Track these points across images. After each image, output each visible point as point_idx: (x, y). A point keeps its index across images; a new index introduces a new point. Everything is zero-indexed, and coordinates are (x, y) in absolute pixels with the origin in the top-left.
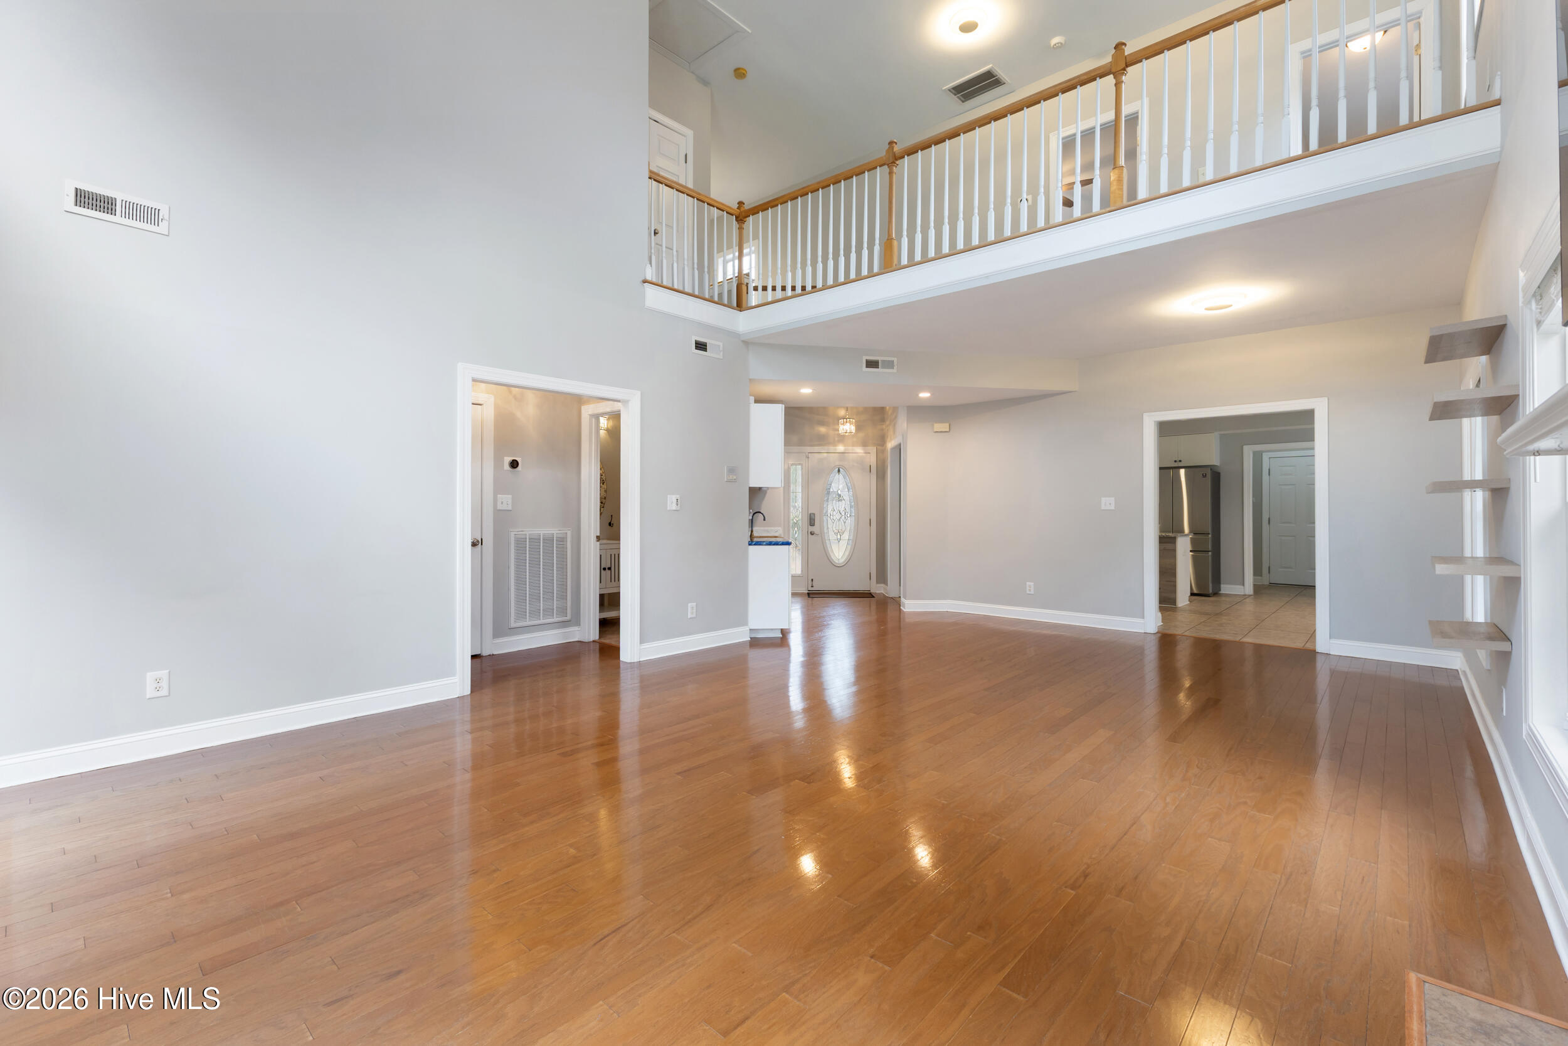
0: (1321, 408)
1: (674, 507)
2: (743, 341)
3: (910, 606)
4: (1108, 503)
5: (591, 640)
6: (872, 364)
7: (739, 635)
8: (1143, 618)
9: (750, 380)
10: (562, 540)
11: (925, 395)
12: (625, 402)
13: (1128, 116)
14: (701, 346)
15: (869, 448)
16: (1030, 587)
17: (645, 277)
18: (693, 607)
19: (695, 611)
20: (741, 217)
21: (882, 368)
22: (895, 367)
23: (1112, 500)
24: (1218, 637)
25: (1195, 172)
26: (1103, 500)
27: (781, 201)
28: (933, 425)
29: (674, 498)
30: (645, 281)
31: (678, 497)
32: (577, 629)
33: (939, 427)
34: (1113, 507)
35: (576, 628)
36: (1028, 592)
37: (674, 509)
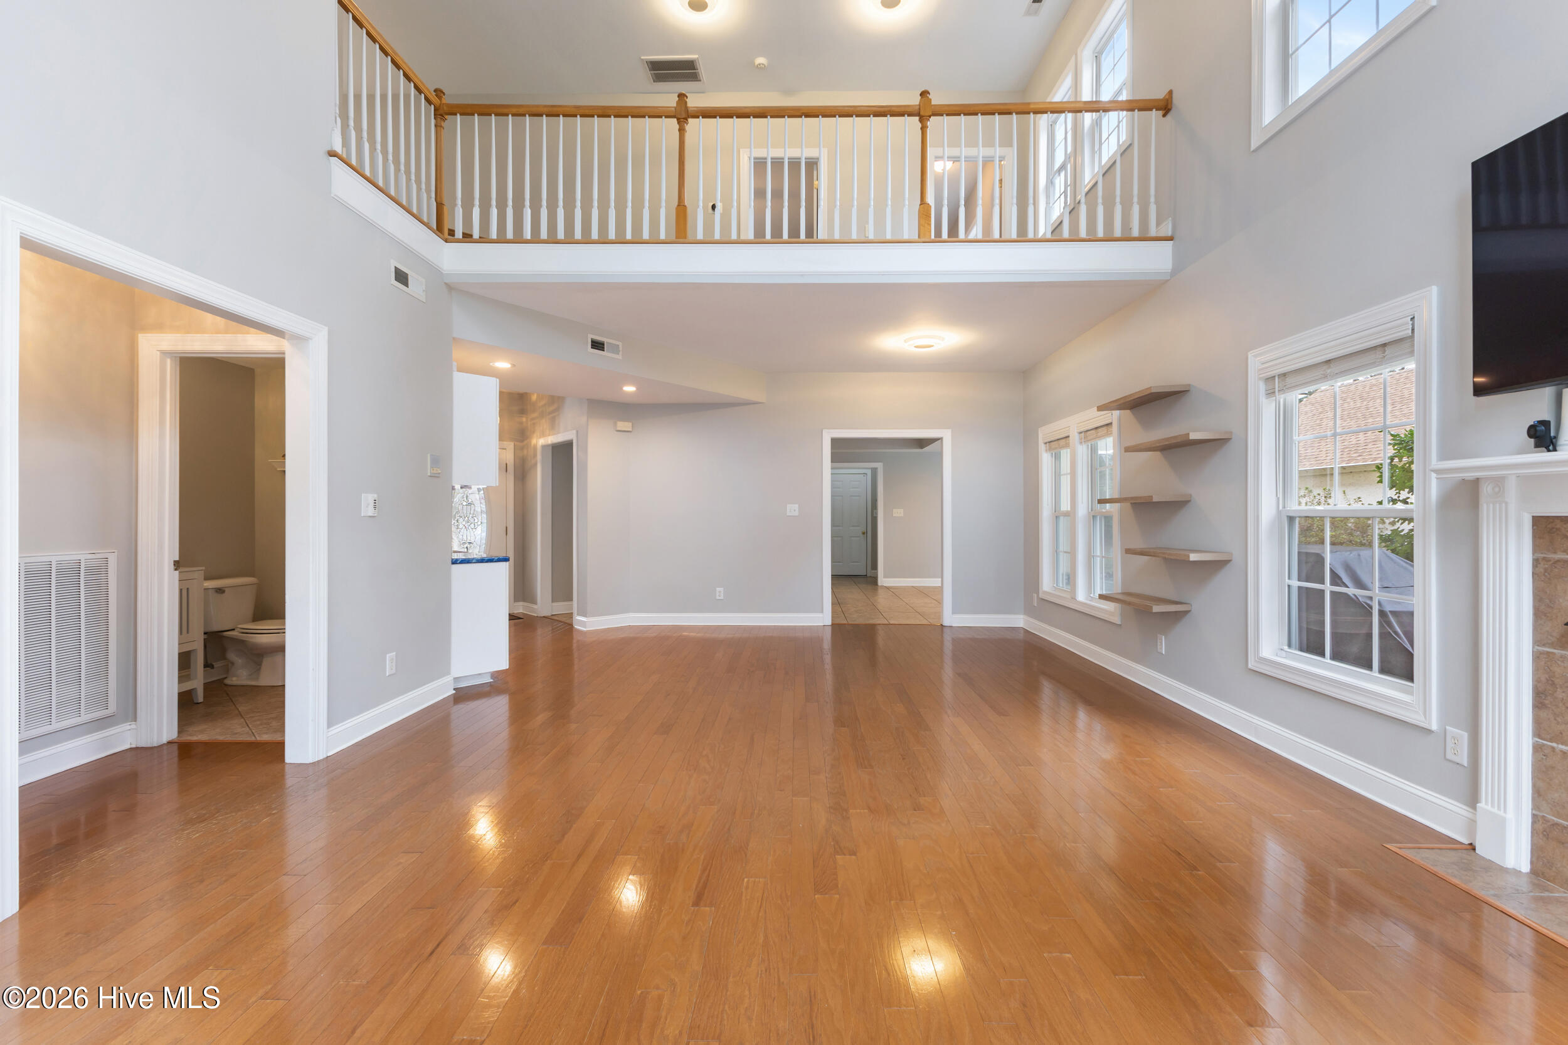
0: (946, 435)
1: (370, 511)
2: (446, 283)
3: (587, 623)
4: (793, 509)
5: (165, 741)
6: (597, 345)
7: (439, 690)
8: (822, 612)
9: (454, 339)
10: (98, 571)
11: (629, 389)
12: (298, 339)
13: (808, 159)
14: (401, 277)
15: (505, 442)
16: (720, 593)
17: (332, 147)
18: (393, 659)
19: (394, 664)
20: (441, 112)
21: (608, 351)
22: (621, 353)
23: (796, 506)
24: (871, 622)
25: (862, 228)
26: (789, 506)
27: (514, 111)
28: (615, 424)
29: (368, 499)
30: (332, 154)
31: (375, 496)
32: (129, 727)
33: (622, 425)
34: (796, 513)
35: (126, 726)
36: (718, 598)
37: (371, 515)
